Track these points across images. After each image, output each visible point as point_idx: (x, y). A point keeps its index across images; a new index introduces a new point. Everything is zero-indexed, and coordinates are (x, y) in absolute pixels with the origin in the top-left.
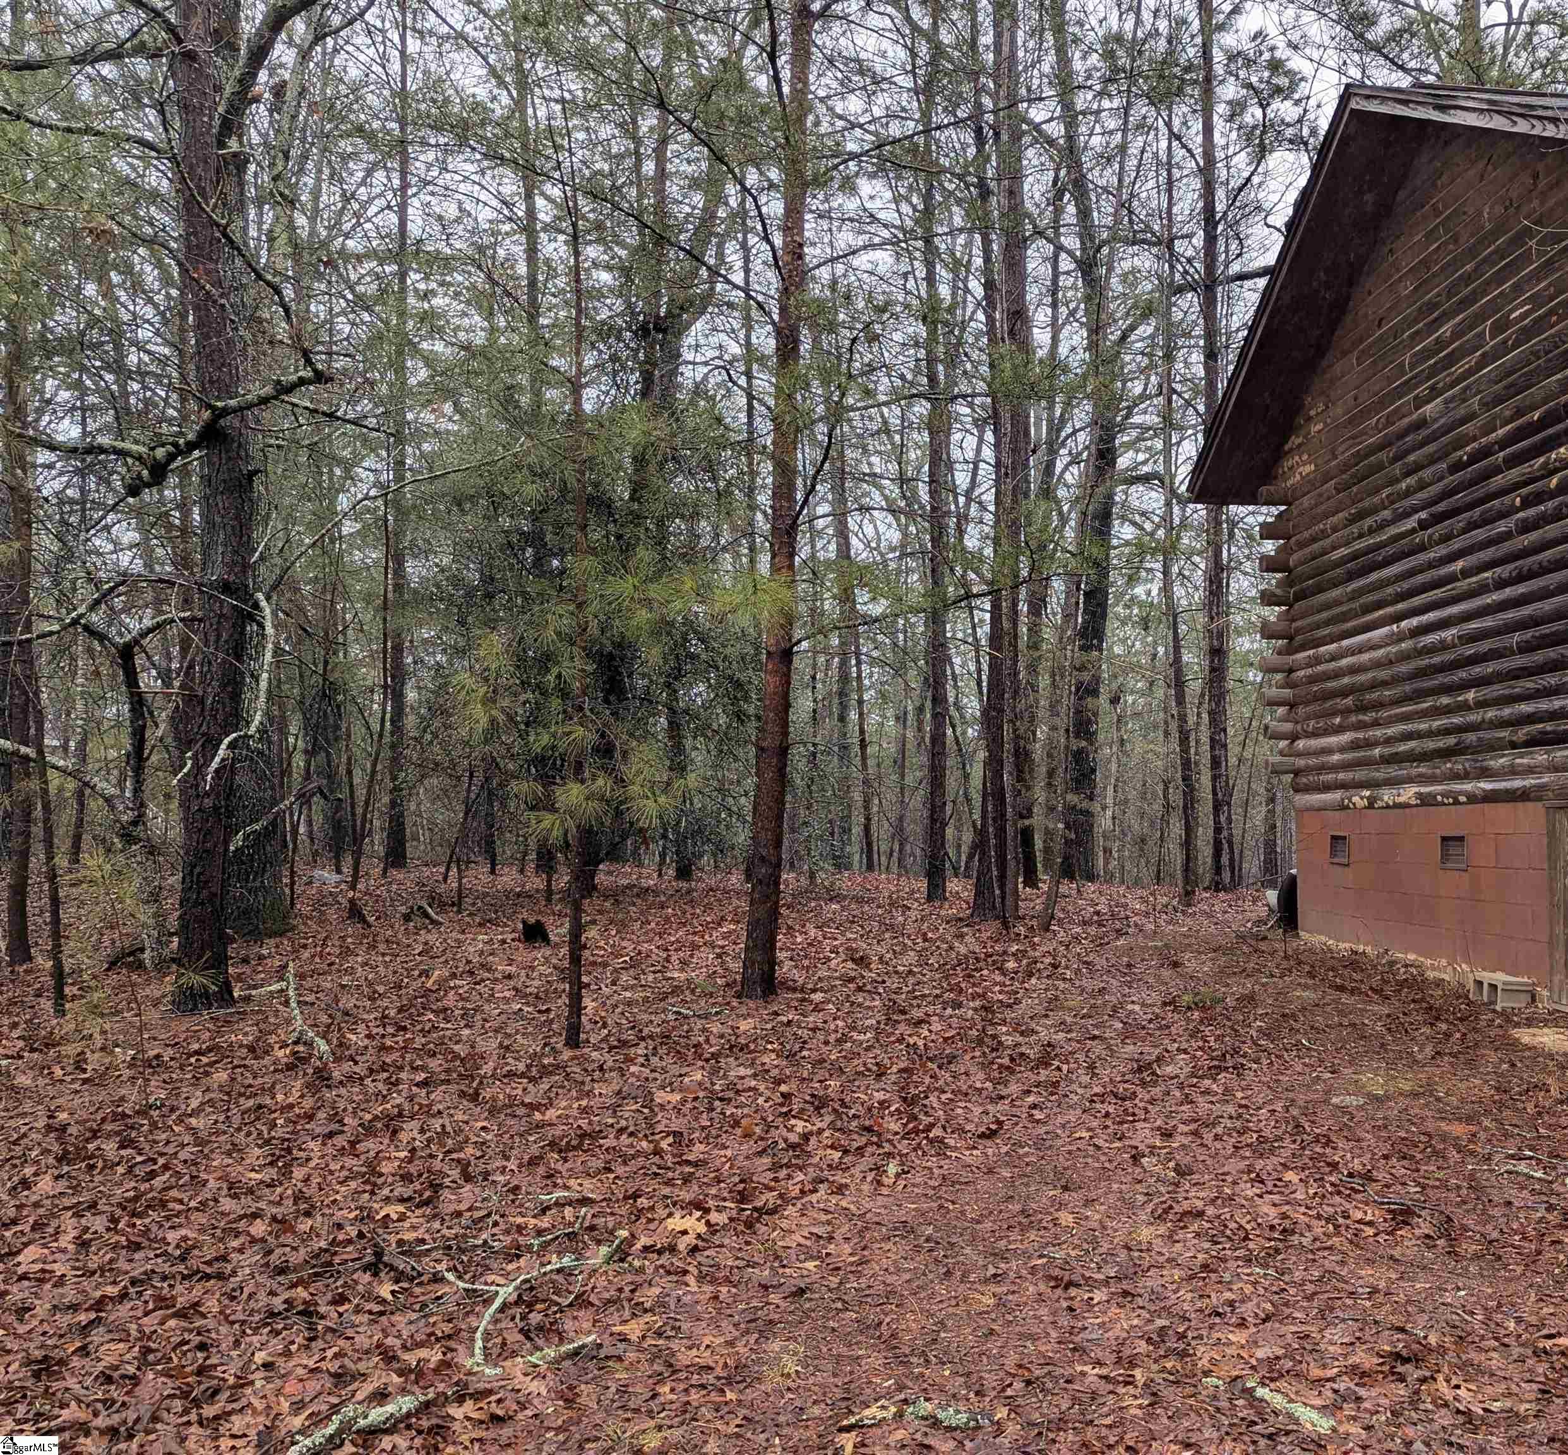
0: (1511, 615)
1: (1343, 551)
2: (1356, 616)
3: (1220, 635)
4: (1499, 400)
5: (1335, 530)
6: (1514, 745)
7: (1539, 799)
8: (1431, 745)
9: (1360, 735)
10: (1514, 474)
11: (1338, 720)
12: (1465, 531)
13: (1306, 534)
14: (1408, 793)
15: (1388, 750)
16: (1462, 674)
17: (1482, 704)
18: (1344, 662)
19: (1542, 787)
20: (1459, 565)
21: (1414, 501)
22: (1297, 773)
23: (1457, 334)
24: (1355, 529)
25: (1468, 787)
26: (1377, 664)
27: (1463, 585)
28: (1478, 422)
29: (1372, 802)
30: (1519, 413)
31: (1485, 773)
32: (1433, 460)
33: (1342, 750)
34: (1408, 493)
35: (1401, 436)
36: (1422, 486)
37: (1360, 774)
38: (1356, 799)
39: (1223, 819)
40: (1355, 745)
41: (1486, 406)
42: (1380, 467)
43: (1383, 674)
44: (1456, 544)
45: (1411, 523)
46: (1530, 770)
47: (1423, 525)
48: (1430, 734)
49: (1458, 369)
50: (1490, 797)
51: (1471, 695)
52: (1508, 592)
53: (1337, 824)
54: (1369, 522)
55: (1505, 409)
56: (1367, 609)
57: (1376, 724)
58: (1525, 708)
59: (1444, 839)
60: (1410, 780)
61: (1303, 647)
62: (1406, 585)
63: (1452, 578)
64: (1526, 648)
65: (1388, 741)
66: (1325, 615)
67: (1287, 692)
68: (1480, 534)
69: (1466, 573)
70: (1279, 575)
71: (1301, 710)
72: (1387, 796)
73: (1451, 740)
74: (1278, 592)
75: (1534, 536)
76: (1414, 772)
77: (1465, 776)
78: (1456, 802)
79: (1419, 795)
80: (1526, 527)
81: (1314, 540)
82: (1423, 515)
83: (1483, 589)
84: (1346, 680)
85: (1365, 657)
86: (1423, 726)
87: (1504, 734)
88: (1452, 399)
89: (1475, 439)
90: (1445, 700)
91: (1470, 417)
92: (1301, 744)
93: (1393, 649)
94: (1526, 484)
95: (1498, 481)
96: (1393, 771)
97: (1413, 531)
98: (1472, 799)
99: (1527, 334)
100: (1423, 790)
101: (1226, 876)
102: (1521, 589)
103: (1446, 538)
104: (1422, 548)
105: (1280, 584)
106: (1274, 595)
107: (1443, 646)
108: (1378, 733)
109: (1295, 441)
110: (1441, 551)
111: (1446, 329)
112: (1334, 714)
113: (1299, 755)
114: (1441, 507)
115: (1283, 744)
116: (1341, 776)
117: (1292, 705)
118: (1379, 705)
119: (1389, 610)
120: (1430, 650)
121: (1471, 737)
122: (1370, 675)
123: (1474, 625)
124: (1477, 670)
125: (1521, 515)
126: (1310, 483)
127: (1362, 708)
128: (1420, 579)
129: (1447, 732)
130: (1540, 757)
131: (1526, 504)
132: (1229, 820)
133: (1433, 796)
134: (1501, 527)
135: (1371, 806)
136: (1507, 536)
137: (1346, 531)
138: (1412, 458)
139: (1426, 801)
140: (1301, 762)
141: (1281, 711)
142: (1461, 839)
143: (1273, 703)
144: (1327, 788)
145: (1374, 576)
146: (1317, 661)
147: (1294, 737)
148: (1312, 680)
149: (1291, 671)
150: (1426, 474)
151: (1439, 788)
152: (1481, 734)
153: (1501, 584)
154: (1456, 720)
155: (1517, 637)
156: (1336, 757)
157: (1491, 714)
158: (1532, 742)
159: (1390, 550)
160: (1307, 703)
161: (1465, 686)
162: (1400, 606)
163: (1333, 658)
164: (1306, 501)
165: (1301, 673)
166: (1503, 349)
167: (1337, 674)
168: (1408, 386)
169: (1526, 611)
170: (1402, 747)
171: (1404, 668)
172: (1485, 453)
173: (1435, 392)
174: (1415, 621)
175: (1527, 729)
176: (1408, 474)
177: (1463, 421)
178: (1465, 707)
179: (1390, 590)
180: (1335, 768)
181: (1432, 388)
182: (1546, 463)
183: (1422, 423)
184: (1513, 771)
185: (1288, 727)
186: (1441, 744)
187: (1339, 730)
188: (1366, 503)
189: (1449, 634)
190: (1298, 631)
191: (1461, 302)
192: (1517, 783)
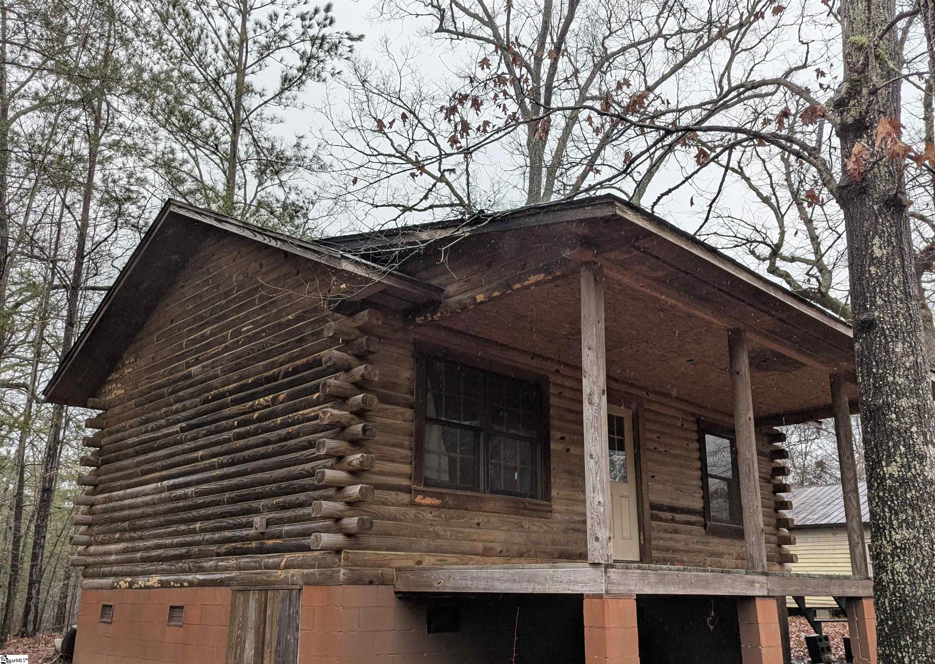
0: (225, 483)
1: (135, 439)
2: (138, 476)
3: (51, 480)
4: (231, 370)
5: (131, 427)
6: (218, 555)
7: (229, 585)
8: (171, 552)
9: (130, 545)
10: (235, 409)
11: (117, 535)
12: (205, 435)
13: (114, 428)
14: (154, 580)
15: (146, 554)
16: (195, 513)
17: (203, 530)
18: (127, 502)
19: (231, 579)
20: (200, 453)
21: (179, 416)
22: (87, 566)
23: (212, 334)
24: (143, 428)
25: (190, 577)
26: (147, 504)
27: (201, 464)
28: (219, 380)
29: (131, 584)
30: (241, 378)
31: (201, 570)
32: (192, 396)
33: (117, 553)
34: (177, 412)
35: (176, 381)
36: (184, 409)
37: (126, 568)
38: (122, 583)
39: (34, 592)
40: (125, 551)
41: (224, 372)
42: (162, 396)
43: (149, 510)
44: (200, 442)
45: (176, 428)
46: (226, 569)
47: (183, 430)
48: (172, 546)
49: (212, 351)
50: (202, 584)
51: (198, 525)
52: (226, 470)
53: (108, 598)
54: (151, 425)
55: (234, 375)
56: (144, 473)
57: (141, 538)
58: (228, 534)
59: (172, 607)
60: (156, 572)
61: (102, 492)
62: (169, 461)
63: (195, 460)
64: (232, 501)
65: (147, 549)
66: (119, 474)
67: (89, 518)
68: (213, 438)
69: (203, 458)
70: (92, 449)
71: (96, 529)
72: (141, 581)
73: (183, 550)
74: (92, 458)
75: (242, 442)
76: (159, 568)
77: (189, 571)
78: (182, 586)
79: (160, 582)
80: (239, 437)
81: (118, 431)
82: (183, 424)
83: (212, 467)
84: (126, 512)
85: (139, 500)
86: (168, 541)
87: (214, 548)
88: (207, 366)
89: (216, 388)
90: (183, 527)
91: (216, 377)
92: (92, 549)
93: (157, 497)
94: (241, 414)
95: (226, 412)
96: (147, 567)
97: (177, 432)
98: (191, 584)
99: (250, 339)
100: (164, 578)
101: (30, 628)
102: (233, 469)
103: (194, 439)
104: (181, 442)
105: (93, 454)
106: (89, 460)
107: (185, 497)
108: (141, 544)
109: (114, 376)
110: (192, 445)
111: (208, 330)
112: (116, 532)
113: (90, 555)
114: (194, 421)
115: (80, 548)
116: (115, 569)
117: (90, 525)
118: (142, 528)
119: (157, 474)
120: (178, 499)
121: (195, 549)
122: (141, 510)
123: (205, 487)
124: (203, 511)
125: (237, 430)
126: (121, 400)
127: (134, 529)
128: (177, 459)
129: (182, 545)
130: (232, 562)
131: (240, 425)
132: (38, 593)
133: (168, 582)
134: (225, 435)
135: (130, 587)
136: (228, 440)
137: (138, 429)
138: (181, 393)
139: (164, 585)
140: (91, 560)
141: (83, 528)
142: (181, 608)
143: (78, 524)
144: (105, 576)
145: (151, 455)
146: (110, 500)
147: (88, 545)
148: (105, 511)
149: (92, 505)
150: (187, 403)
151: (173, 577)
152: (201, 547)
153: (222, 466)
154: (188, 539)
155: (227, 495)
156: (113, 557)
157: (208, 536)
158: (230, 553)
159: (162, 441)
160: (99, 525)
161: (195, 520)
162: (164, 473)
163: (121, 499)
164: (117, 410)
165: (99, 507)
166: (236, 345)
167: (122, 508)
168: (183, 356)
169: (234, 481)
170: (154, 553)
171: (161, 508)
172: (223, 395)
173: (197, 361)
174: (171, 482)
175: (227, 546)
176: (176, 402)
177: (211, 379)
178: (193, 532)
179: (159, 463)
180: (111, 564)
181: (197, 359)
182: (252, 406)
183: (189, 376)
184: (216, 569)
185: (86, 538)
186: (177, 552)
187: (119, 541)
188: (151, 415)
189: (190, 490)
190: (101, 482)
191: (216, 318)
192: (218, 576)
